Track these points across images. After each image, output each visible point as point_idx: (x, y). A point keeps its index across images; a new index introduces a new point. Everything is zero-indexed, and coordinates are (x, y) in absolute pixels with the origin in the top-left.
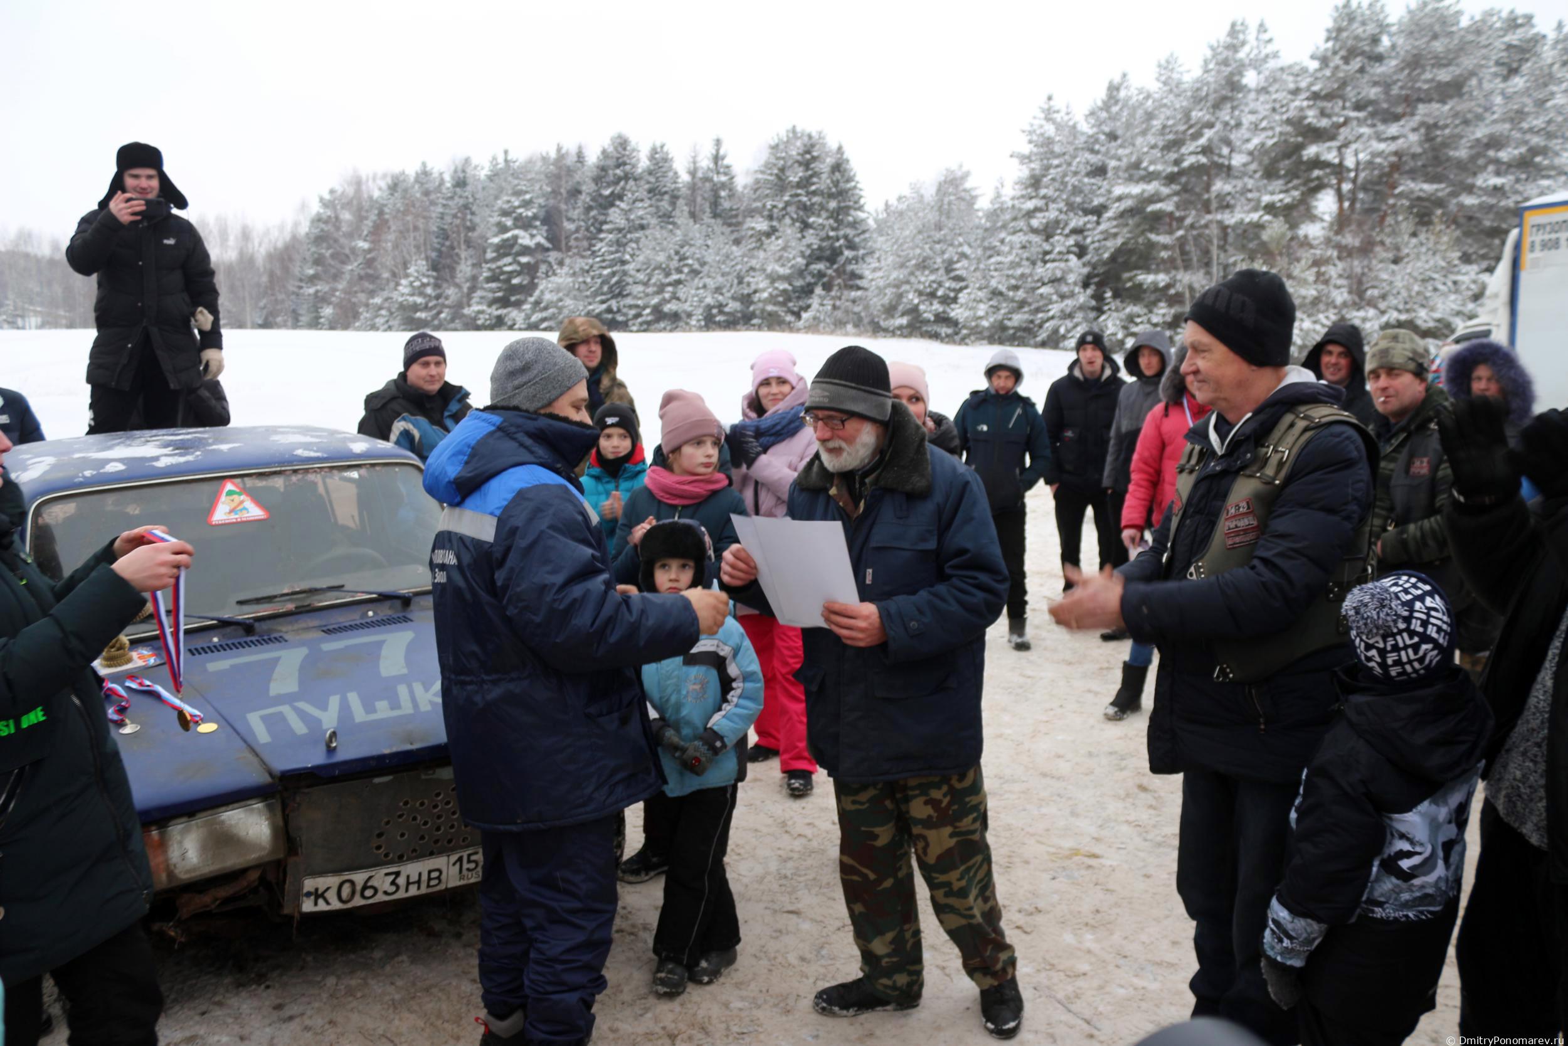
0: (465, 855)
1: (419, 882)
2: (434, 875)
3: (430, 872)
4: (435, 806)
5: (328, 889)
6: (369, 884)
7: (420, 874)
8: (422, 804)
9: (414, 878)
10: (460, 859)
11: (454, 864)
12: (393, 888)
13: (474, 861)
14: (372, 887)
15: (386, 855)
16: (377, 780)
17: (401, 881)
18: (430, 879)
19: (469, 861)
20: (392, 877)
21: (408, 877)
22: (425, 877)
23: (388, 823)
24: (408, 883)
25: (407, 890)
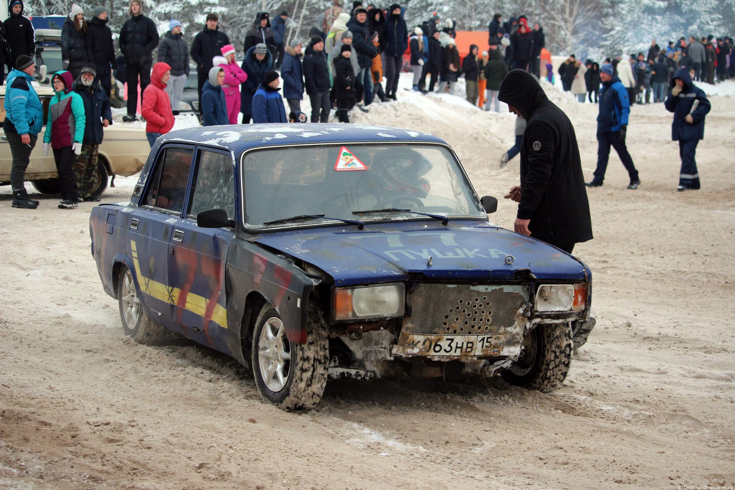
0: (486, 337)
1: (462, 348)
2: (470, 345)
3: (468, 343)
4: (475, 306)
5: (419, 342)
6: (438, 343)
7: (463, 343)
8: (469, 304)
9: (460, 345)
10: (483, 339)
11: (480, 341)
12: (448, 349)
13: (489, 342)
14: (440, 345)
15: (448, 329)
16: (449, 286)
17: (454, 345)
18: (467, 347)
19: (487, 342)
20: (450, 341)
21: (457, 343)
22: (465, 346)
23: (451, 310)
24: (457, 347)
25: (455, 352)
